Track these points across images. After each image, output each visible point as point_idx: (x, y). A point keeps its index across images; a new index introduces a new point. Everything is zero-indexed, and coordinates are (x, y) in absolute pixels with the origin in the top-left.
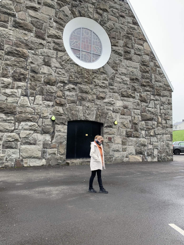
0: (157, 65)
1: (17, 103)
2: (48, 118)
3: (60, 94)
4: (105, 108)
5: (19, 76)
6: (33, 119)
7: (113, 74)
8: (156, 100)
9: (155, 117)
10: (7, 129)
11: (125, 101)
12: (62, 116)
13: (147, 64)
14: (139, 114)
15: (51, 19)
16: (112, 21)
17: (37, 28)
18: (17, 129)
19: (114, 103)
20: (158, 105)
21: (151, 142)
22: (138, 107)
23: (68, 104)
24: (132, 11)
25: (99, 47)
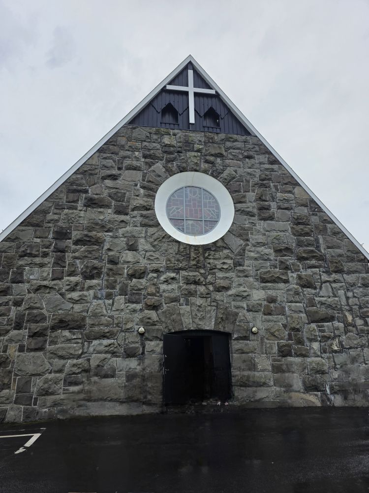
0: (325, 220)
1: (87, 313)
2: (134, 331)
3: (152, 289)
4: (232, 306)
5: (90, 272)
6: (111, 335)
7: (240, 248)
8: (335, 281)
9: (338, 313)
10: (71, 354)
11: (269, 289)
12: (155, 325)
13: (304, 221)
14: (301, 311)
15: (136, 185)
16: (231, 168)
17: (117, 201)
18: (86, 353)
19: (248, 295)
20: (339, 289)
21: (335, 365)
22: (297, 298)
23: (166, 304)
24: (265, 146)
25: (214, 209)
